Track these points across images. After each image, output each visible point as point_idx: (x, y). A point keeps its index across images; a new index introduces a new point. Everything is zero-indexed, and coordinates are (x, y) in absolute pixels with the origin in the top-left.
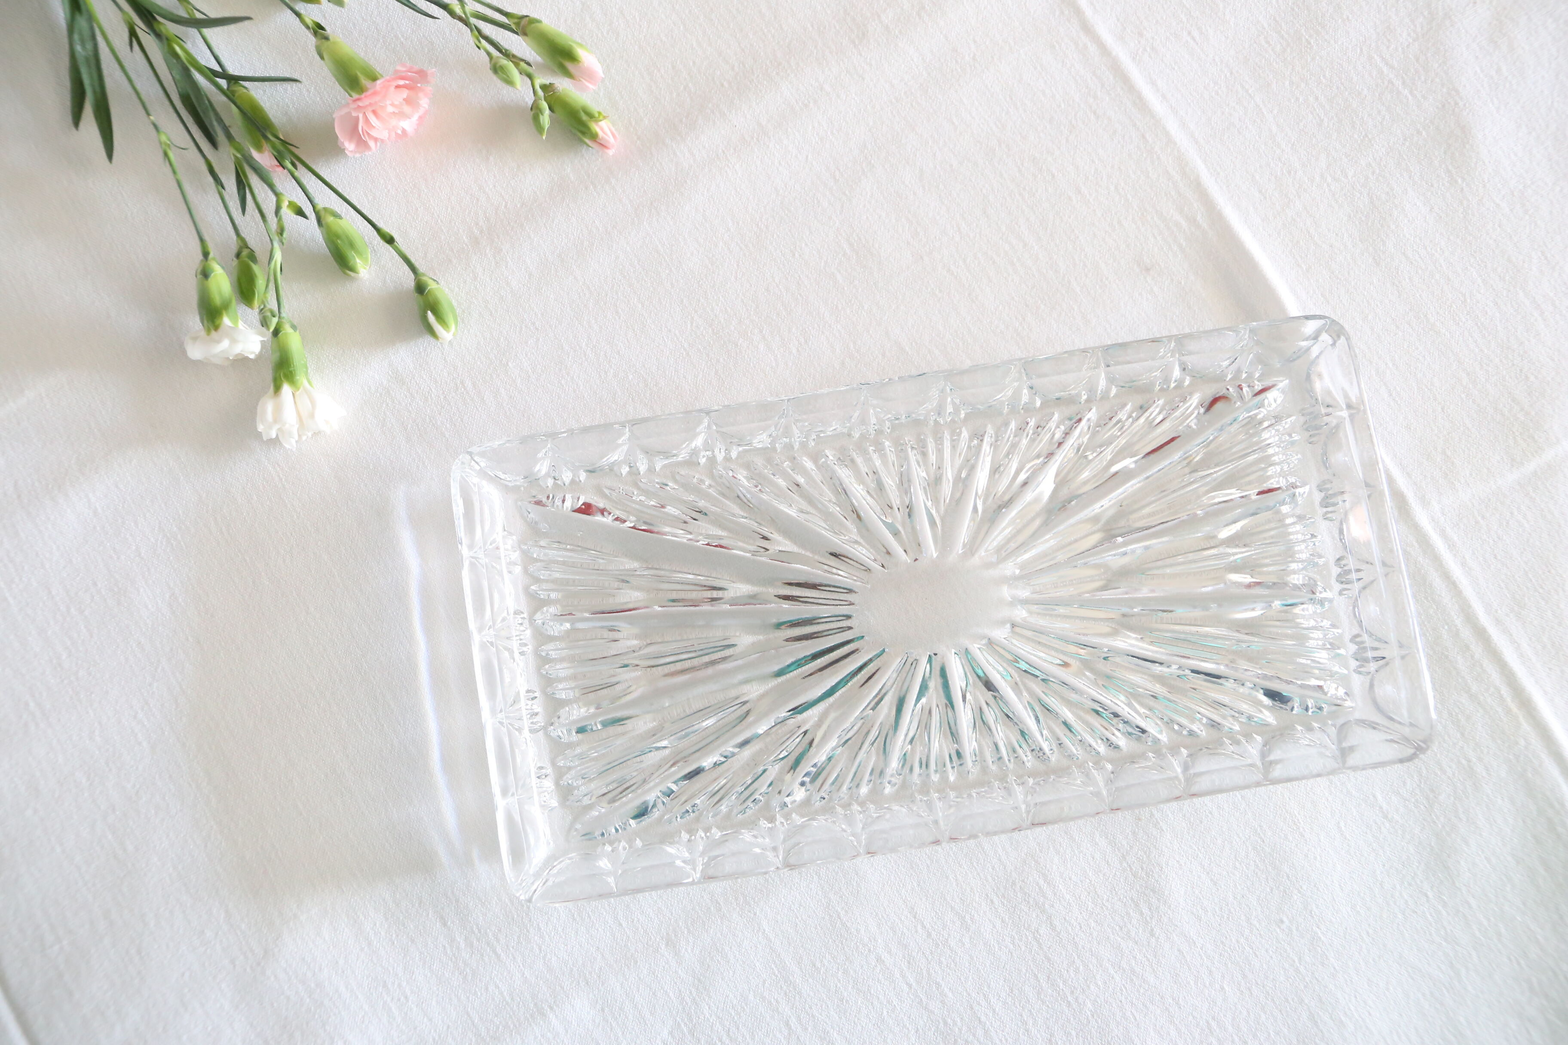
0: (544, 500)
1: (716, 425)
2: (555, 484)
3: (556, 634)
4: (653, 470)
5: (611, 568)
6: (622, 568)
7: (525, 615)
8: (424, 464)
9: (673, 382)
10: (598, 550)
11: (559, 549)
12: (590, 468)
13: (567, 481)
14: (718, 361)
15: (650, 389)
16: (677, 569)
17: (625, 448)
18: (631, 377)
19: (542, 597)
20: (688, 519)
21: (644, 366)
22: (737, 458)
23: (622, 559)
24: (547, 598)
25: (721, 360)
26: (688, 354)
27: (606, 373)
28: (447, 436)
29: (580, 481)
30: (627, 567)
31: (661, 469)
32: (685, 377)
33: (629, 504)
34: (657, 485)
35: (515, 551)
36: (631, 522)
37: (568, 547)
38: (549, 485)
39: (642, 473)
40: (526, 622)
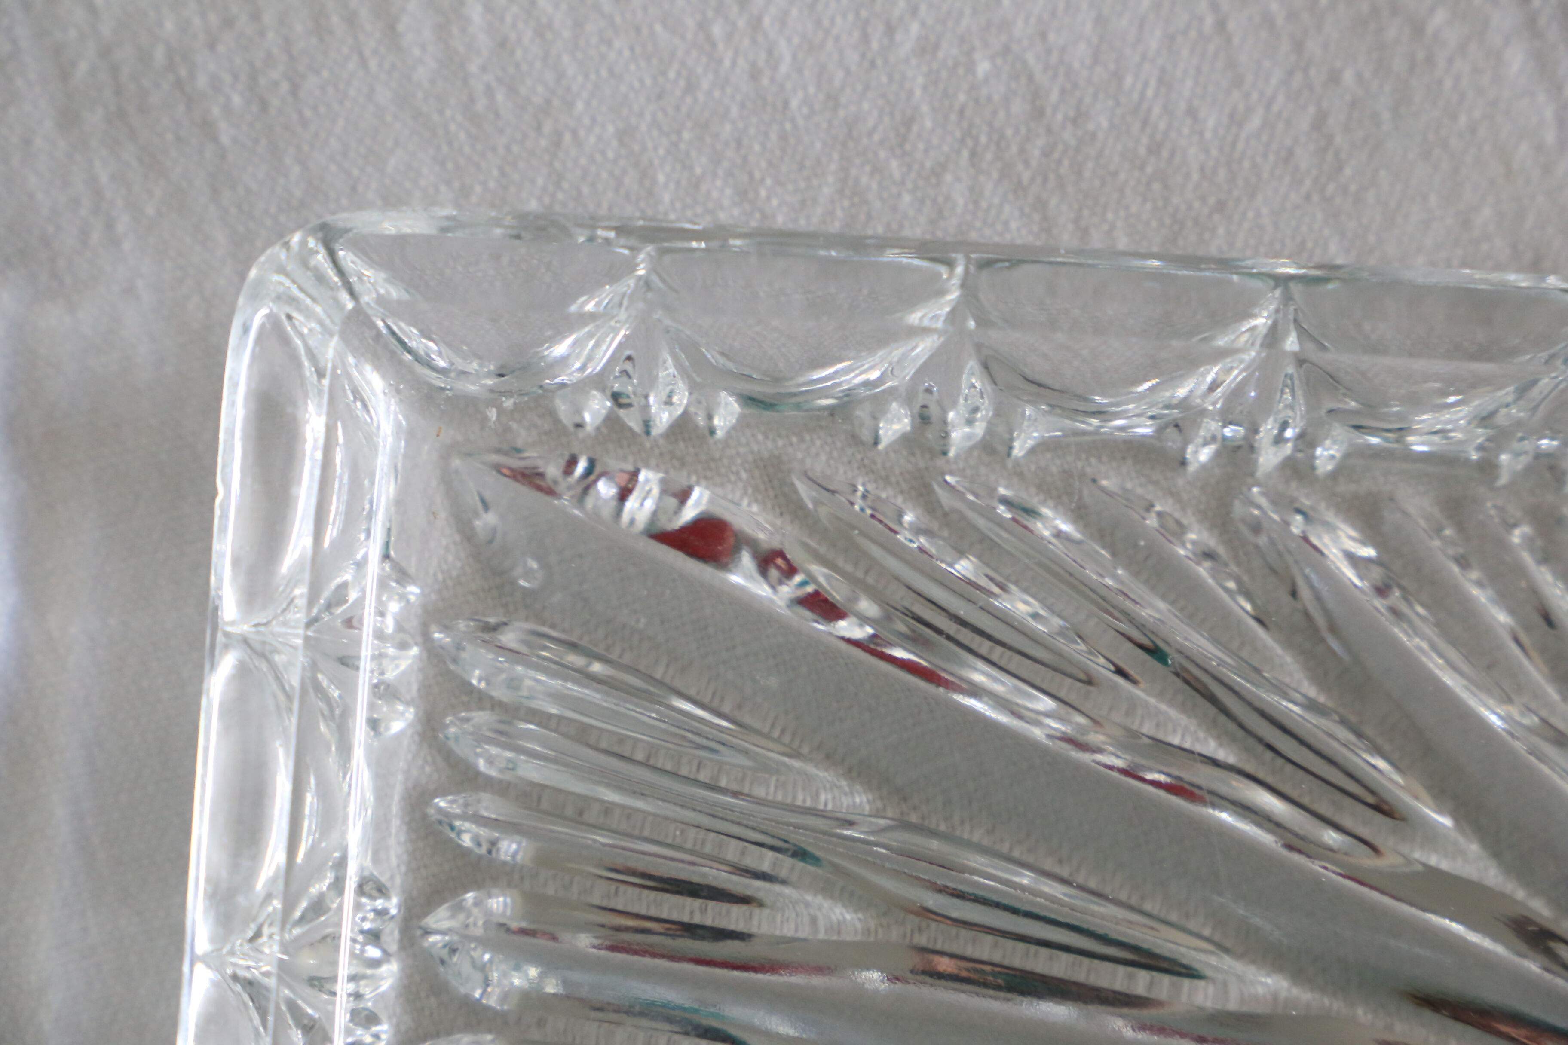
0: (553, 471)
1: (1303, 334)
2: (611, 422)
3: (492, 1001)
4: (1001, 449)
5: (760, 792)
6: (802, 799)
7: (393, 905)
8: (110, 225)
9: (1145, 123)
10: (726, 709)
11: (562, 670)
12: (757, 389)
13: (663, 418)
14: (1334, 78)
15: (1049, 130)
16: (1016, 854)
17: (923, 348)
18: (983, 67)
19: (467, 841)
20: (1101, 668)
21: (1043, 36)
22: (1334, 475)
23: (811, 769)
24: (483, 850)
25: (1348, 76)
26: (1221, 25)
27: (890, 30)
28: (225, 139)
29: (712, 431)
30: (825, 800)
31: (1032, 451)
32: (1192, 112)
33: (876, 551)
34: (1001, 509)
35: (403, 646)
36: (864, 620)
37: (597, 667)
38: (587, 417)
39: (952, 454)
40: (392, 936)
